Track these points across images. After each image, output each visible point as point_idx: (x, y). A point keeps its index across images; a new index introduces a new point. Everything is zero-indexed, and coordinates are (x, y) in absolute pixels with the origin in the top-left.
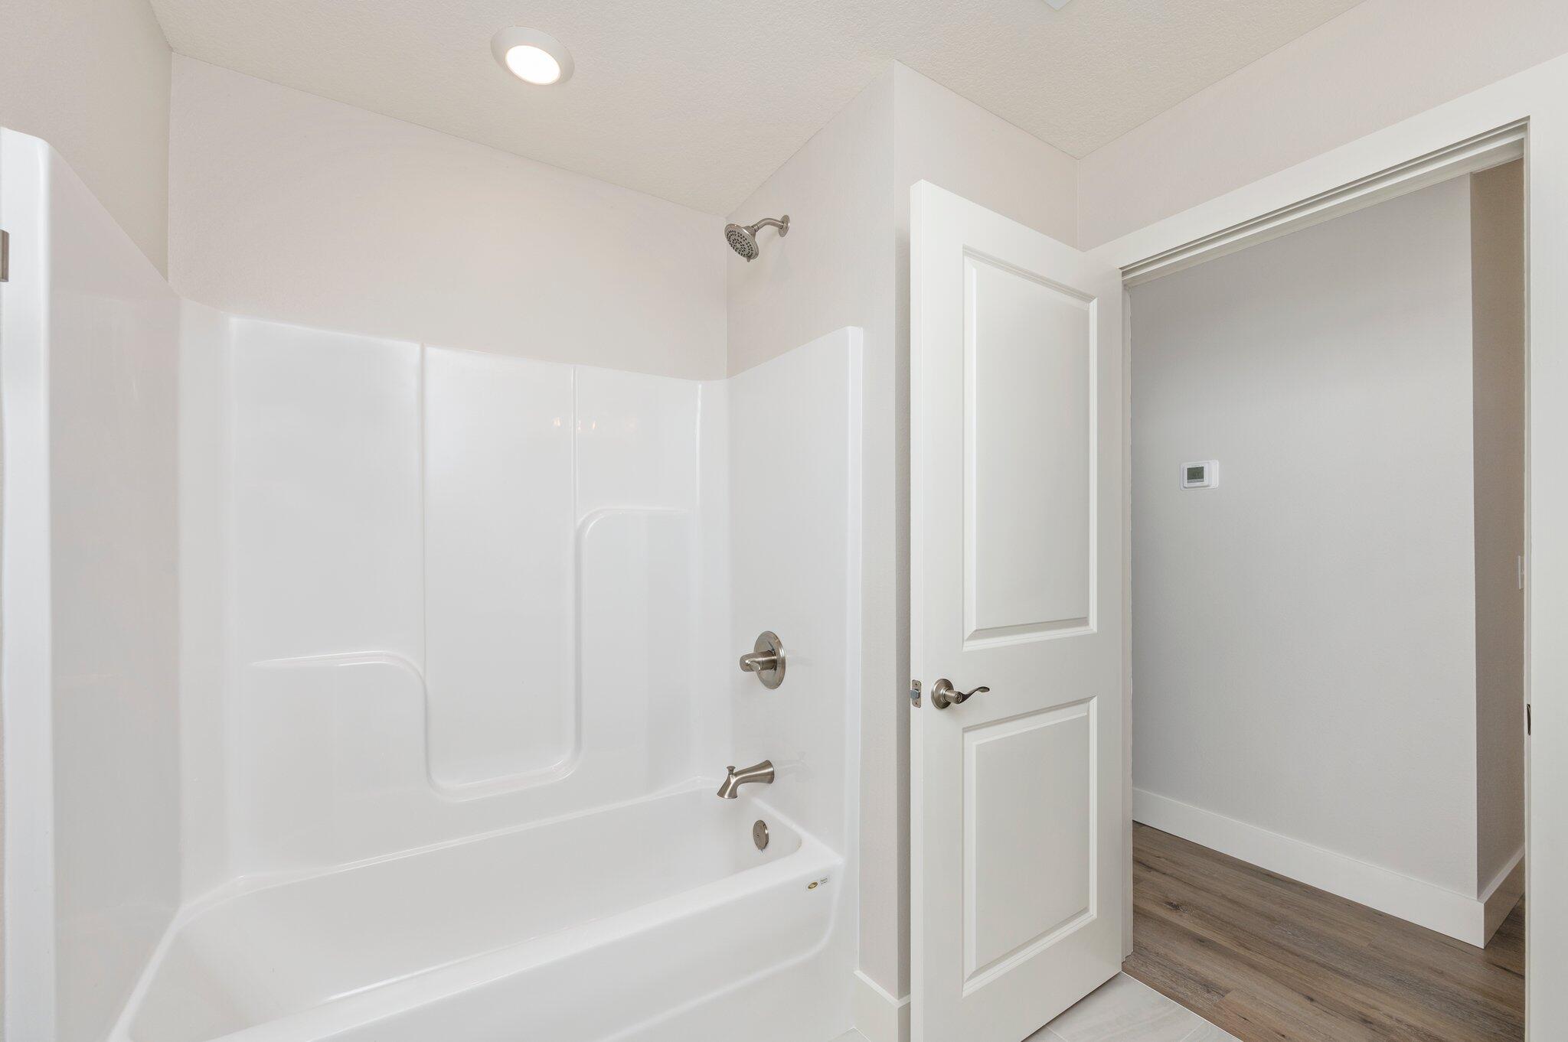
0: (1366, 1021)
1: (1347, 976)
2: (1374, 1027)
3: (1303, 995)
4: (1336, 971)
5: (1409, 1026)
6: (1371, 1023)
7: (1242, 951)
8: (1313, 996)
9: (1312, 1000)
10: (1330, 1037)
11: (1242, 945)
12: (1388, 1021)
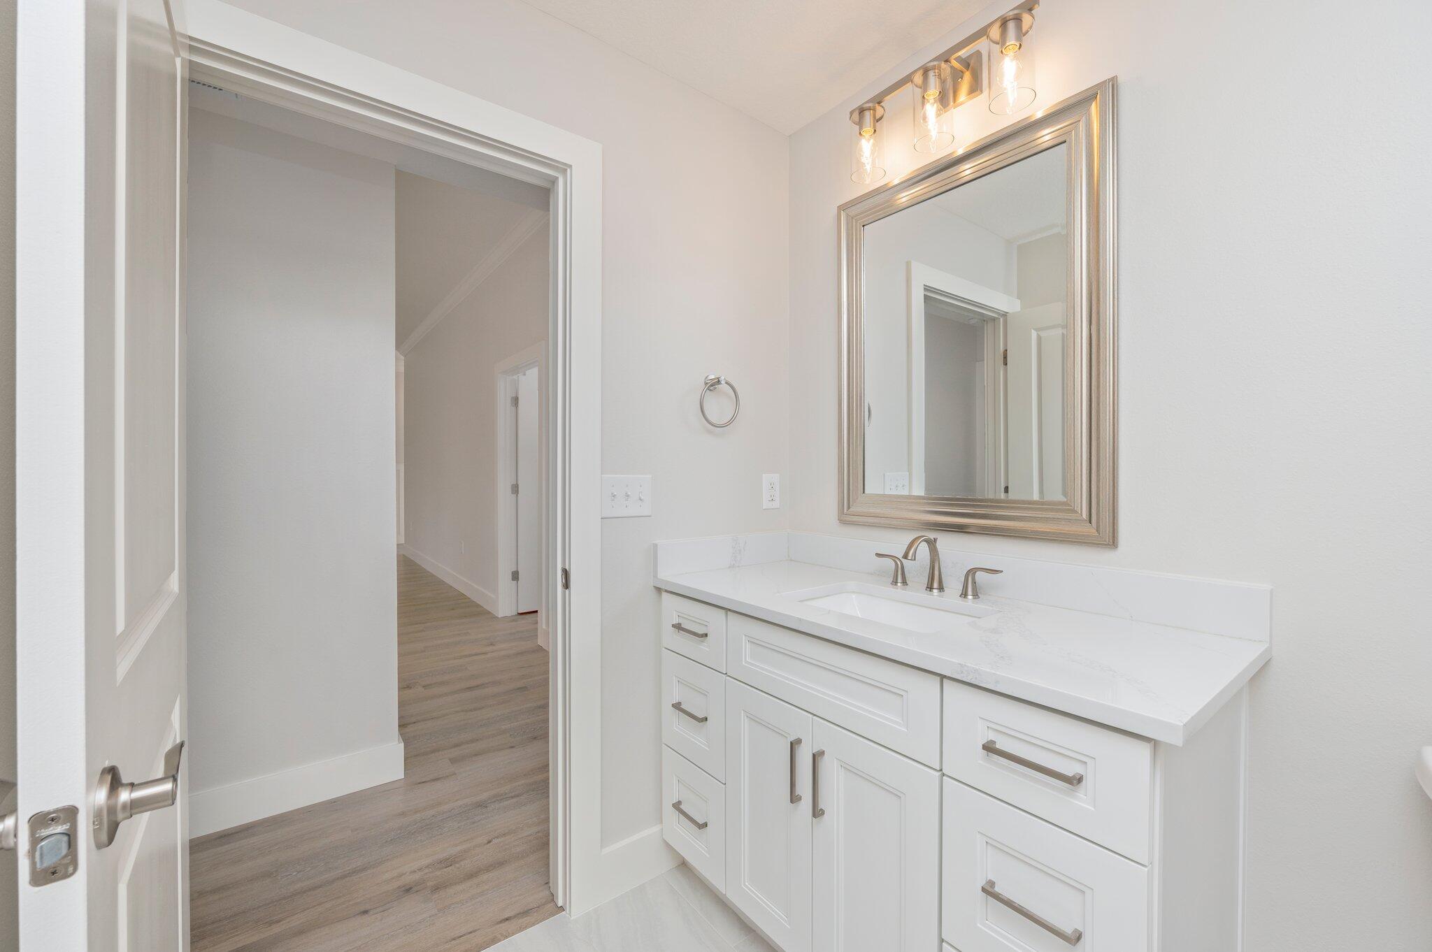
0: (408, 890)
1: (364, 869)
2: (415, 889)
3: (358, 914)
4: (355, 872)
5: (427, 867)
6: (411, 888)
7: (276, 929)
8: (362, 909)
9: (365, 912)
10: (405, 927)
11: (271, 923)
12: (417, 876)
